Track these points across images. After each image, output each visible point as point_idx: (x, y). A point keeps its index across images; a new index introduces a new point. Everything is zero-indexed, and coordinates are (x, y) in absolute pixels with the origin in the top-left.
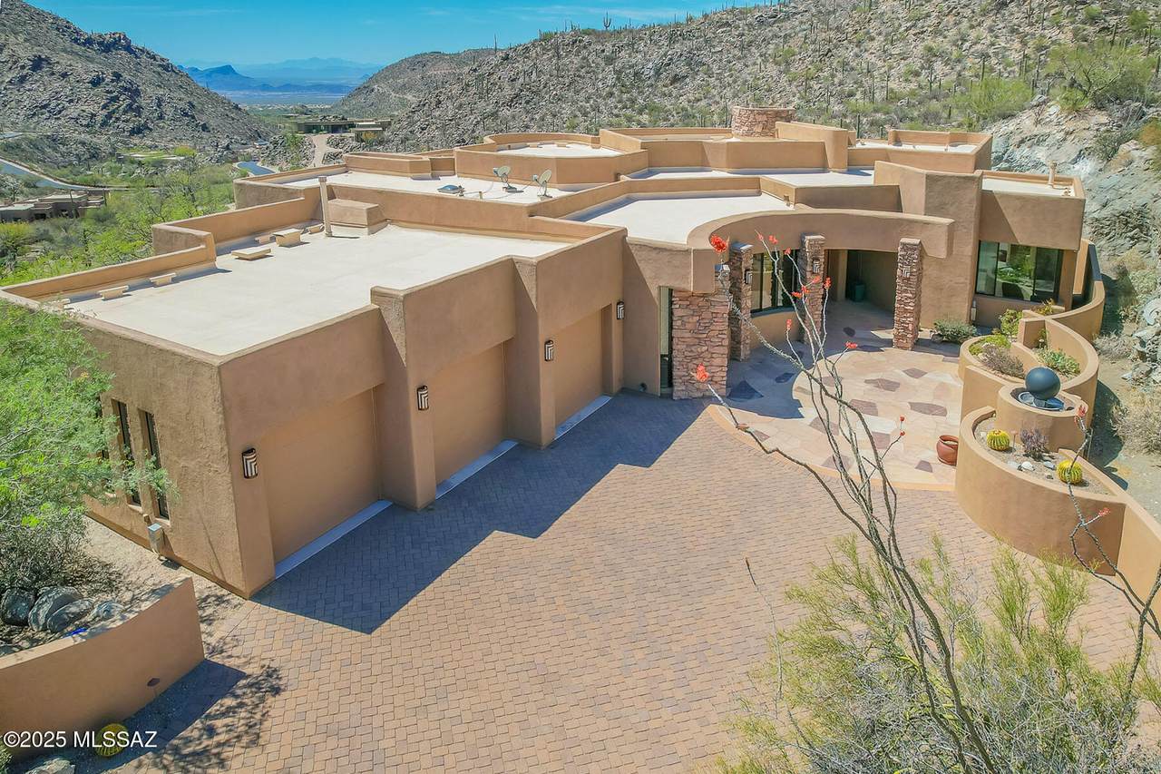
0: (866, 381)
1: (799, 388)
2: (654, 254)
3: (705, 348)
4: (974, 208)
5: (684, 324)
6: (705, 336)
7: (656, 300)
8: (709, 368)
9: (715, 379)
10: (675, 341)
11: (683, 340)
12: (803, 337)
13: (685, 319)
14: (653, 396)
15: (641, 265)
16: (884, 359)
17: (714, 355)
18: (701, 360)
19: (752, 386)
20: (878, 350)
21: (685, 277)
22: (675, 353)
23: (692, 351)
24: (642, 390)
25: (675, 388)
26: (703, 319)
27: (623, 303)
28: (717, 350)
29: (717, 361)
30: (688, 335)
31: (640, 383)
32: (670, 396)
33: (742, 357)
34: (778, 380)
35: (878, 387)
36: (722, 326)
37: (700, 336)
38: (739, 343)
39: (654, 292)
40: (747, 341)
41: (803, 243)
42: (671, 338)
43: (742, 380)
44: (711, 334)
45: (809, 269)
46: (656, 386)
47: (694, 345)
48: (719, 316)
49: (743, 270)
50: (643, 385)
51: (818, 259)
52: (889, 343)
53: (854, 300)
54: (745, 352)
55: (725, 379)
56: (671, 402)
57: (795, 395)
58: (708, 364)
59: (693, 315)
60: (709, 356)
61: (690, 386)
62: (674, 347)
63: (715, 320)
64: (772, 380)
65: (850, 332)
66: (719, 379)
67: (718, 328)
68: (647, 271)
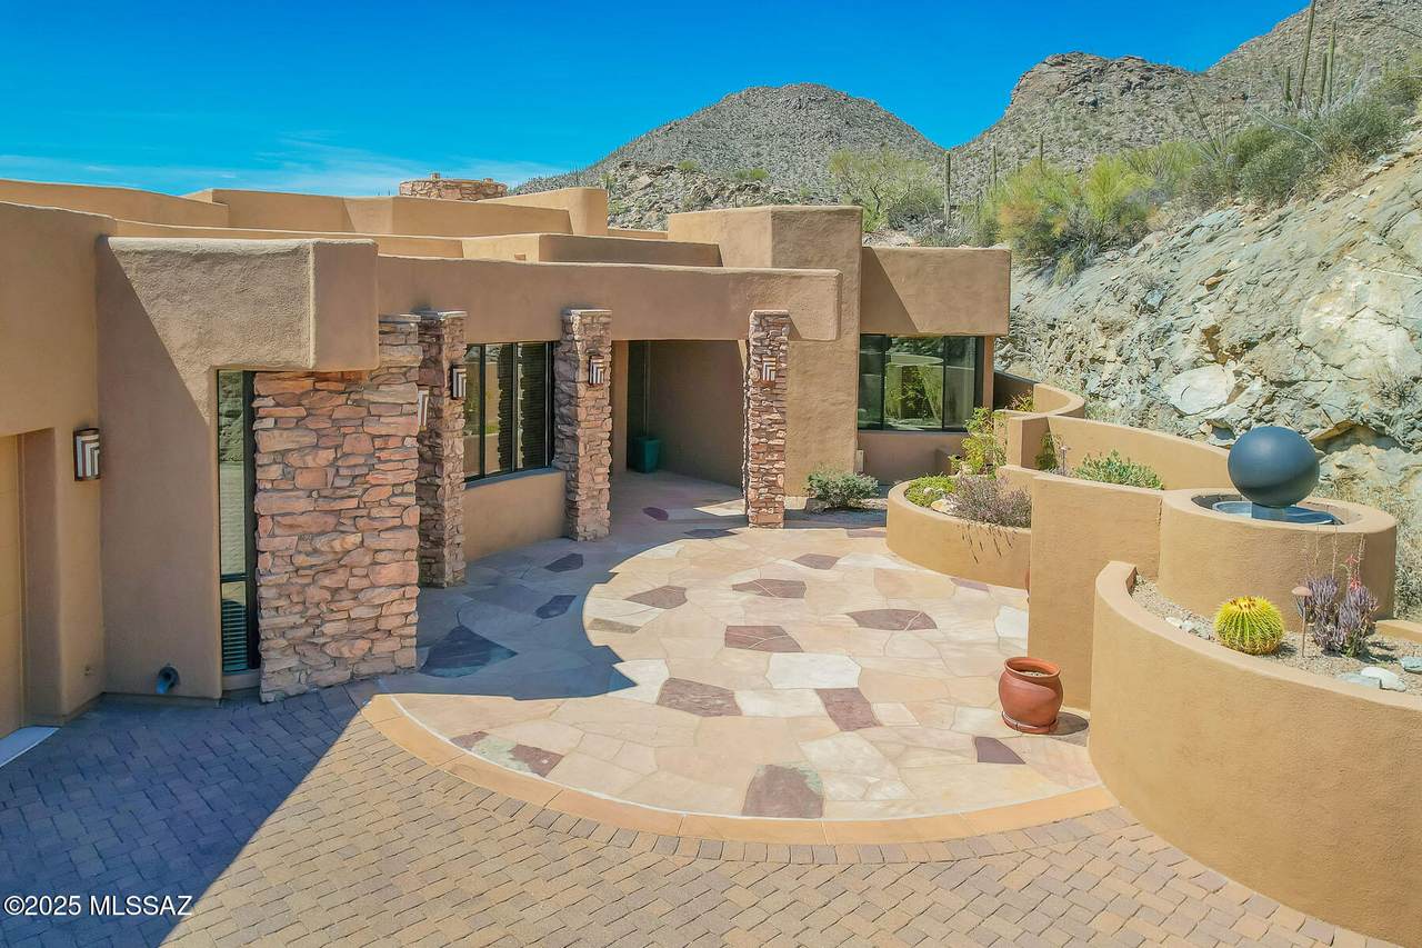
0: (736, 588)
1: (597, 621)
2: (194, 275)
3: (355, 539)
4: (856, 266)
5: (289, 474)
6: (353, 503)
7: (203, 410)
8: (369, 594)
9: (385, 624)
10: (265, 525)
11: (288, 520)
12: (574, 527)
13: (294, 459)
14: (200, 703)
15: (157, 312)
16: (745, 547)
17: (381, 557)
18: (342, 575)
19: (484, 635)
20: (724, 533)
21: (291, 329)
22: (265, 562)
23: (315, 551)
24: (161, 691)
25: (267, 668)
26: (345, 455)
27: (96, 431)
28: (390, 540)
29: (391, 572)
30: (304, 504)
31: (157, 669)
32: (254, 693)
33: (448, 578)
34: (543, 612)
35: (766, 594)
36: (401, 470)
37: (337, 505)
38: (439, 543)
39: (199, 387)
40: (458, 539)
41: (566, 325)
42: (252, 521)
43: (453, 625)
44: (372, 496)
45: (582, 376)
46: (207, 672)
47: (323, 533)
48: (392, 443)
49: (446, 366)
50: (168, 675)
51: (599, 356)
52: (744, 521)
53: (643, 472)
54: (453, 564)
55: (414, 619)
56: (259, 710)
57: (597, 638)
58: (365, 583)
59: (316, 447)
60: (368, 560)
61: (312, 655)
62: (262, 545)
63: (384, 455)
64: (530, 616)
65: (659, 514)
66: (398, 621)
67: (391, 478)
68: (176, 329)
